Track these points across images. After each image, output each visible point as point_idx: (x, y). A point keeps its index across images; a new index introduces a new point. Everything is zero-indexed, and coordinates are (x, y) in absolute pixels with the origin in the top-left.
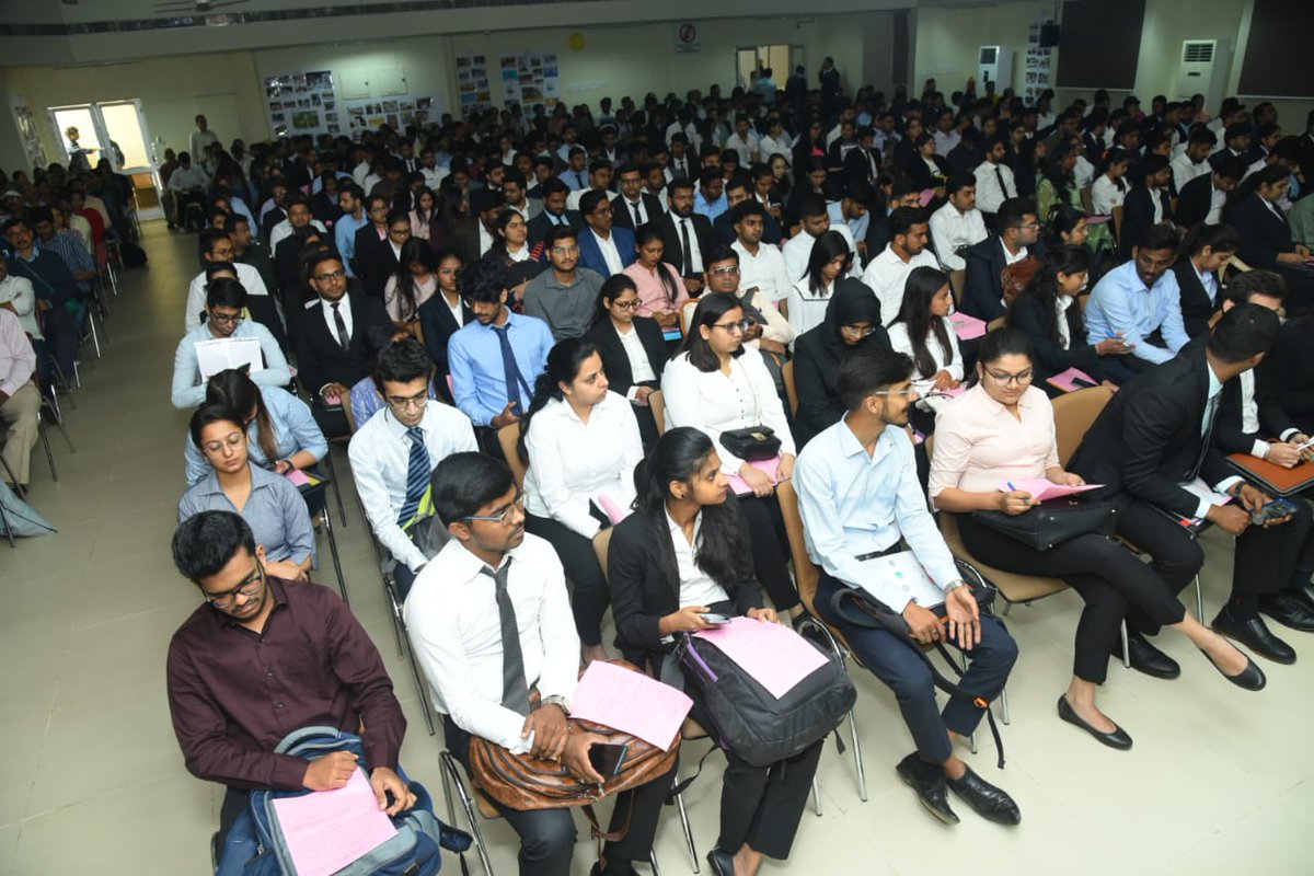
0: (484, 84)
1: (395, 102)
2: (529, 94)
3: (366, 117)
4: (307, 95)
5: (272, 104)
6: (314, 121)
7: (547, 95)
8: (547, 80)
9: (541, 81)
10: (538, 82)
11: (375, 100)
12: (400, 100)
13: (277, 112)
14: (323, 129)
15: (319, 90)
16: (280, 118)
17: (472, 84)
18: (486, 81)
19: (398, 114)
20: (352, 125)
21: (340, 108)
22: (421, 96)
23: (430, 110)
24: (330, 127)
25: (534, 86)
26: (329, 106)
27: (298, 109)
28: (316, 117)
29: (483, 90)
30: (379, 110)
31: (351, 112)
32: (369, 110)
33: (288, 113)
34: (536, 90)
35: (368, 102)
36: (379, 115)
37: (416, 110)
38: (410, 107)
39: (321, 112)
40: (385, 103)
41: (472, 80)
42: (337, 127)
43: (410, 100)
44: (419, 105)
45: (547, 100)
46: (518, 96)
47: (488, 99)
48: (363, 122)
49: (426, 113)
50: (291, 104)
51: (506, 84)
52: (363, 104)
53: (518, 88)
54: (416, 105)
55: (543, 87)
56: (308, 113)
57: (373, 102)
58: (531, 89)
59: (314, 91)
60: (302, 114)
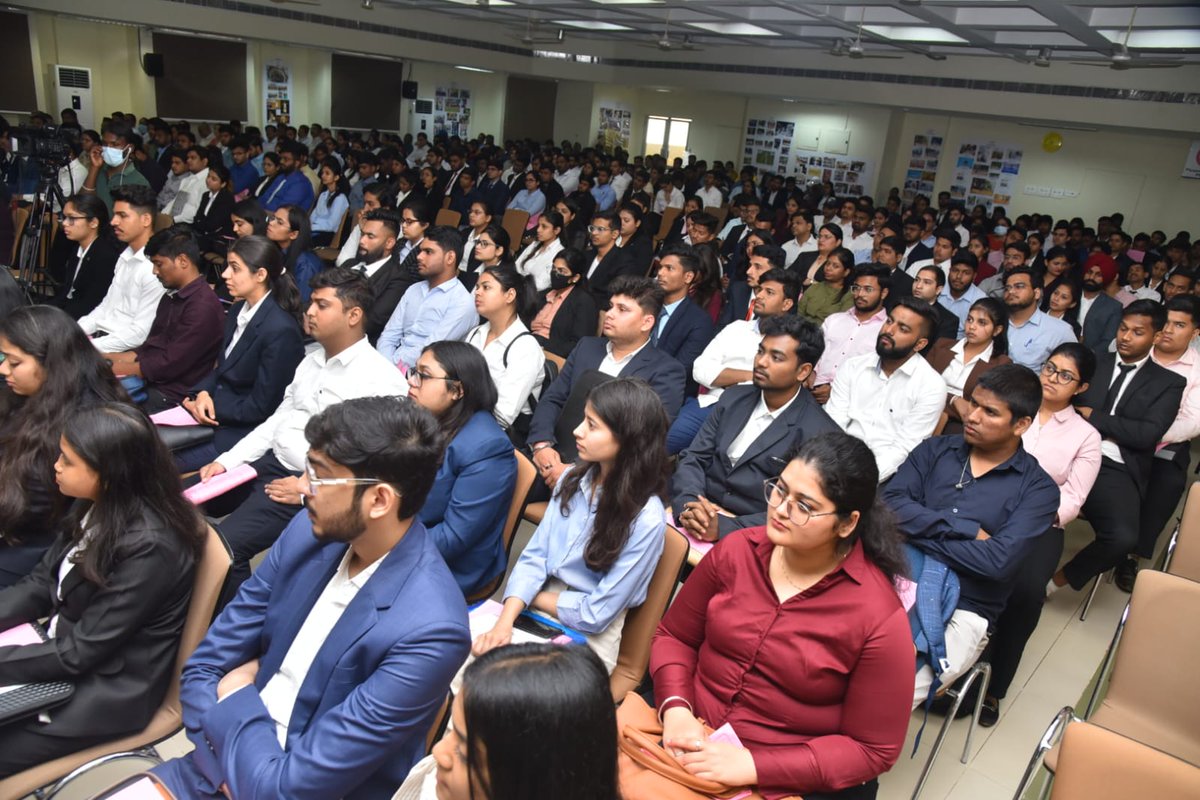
0: (934, 164)
1: (834, 160)
2: (979, 185)
3: (807, 166)
4: (772, 139)
5: (748, 140)
6: (770, 159)
7: (998, 190)
8: (1003, 176)
9: (997, 175)
10: (992, 175)
11: (820, 154)
12: (839, 158)
13: (749, 147)
14: (774, 168)
15: (782, 136)
16: (749, 151)
17: (924, 162)
18: (936, 162)
19: (833, 170)
20: (796, 170)
21: (792, 156)
22: (856, 160)
23: (860, 174)
24: (780, 167)
25: (987, 178)
26: (785, 151)
27: (763, 148)
28: (773, 157)
29: (932, 171)
30: (820, 163)
31: (799, 159)
32: (812, 161)
33: (755, 149)
34: (988, 182)
35: (814, 154)
36: (818, 167)
37: (849, 170)
38: (845, 167)
39: (778, 153)
40: (826, 158)
41: (924, 158)
42: (784, 169)
43: (847, 160)
44: (852, 168)
45: (996, 196)
46: (967, 184)
47: (933, 180)
48: (804, 171)
49: (856, 175)
50: (760, 143)
51: (960, 170)
52: (808, 155)
53: (969, 176)
54: (850, 166)
55: (996, 183)
56: (769, 153)
57: (817, 155)
58: (983, 181)
59: (777, 137)
60: (764, 152)
